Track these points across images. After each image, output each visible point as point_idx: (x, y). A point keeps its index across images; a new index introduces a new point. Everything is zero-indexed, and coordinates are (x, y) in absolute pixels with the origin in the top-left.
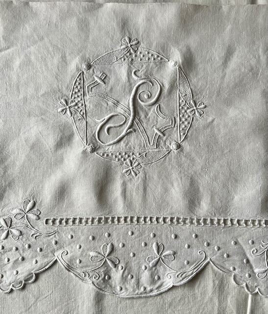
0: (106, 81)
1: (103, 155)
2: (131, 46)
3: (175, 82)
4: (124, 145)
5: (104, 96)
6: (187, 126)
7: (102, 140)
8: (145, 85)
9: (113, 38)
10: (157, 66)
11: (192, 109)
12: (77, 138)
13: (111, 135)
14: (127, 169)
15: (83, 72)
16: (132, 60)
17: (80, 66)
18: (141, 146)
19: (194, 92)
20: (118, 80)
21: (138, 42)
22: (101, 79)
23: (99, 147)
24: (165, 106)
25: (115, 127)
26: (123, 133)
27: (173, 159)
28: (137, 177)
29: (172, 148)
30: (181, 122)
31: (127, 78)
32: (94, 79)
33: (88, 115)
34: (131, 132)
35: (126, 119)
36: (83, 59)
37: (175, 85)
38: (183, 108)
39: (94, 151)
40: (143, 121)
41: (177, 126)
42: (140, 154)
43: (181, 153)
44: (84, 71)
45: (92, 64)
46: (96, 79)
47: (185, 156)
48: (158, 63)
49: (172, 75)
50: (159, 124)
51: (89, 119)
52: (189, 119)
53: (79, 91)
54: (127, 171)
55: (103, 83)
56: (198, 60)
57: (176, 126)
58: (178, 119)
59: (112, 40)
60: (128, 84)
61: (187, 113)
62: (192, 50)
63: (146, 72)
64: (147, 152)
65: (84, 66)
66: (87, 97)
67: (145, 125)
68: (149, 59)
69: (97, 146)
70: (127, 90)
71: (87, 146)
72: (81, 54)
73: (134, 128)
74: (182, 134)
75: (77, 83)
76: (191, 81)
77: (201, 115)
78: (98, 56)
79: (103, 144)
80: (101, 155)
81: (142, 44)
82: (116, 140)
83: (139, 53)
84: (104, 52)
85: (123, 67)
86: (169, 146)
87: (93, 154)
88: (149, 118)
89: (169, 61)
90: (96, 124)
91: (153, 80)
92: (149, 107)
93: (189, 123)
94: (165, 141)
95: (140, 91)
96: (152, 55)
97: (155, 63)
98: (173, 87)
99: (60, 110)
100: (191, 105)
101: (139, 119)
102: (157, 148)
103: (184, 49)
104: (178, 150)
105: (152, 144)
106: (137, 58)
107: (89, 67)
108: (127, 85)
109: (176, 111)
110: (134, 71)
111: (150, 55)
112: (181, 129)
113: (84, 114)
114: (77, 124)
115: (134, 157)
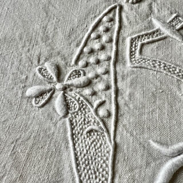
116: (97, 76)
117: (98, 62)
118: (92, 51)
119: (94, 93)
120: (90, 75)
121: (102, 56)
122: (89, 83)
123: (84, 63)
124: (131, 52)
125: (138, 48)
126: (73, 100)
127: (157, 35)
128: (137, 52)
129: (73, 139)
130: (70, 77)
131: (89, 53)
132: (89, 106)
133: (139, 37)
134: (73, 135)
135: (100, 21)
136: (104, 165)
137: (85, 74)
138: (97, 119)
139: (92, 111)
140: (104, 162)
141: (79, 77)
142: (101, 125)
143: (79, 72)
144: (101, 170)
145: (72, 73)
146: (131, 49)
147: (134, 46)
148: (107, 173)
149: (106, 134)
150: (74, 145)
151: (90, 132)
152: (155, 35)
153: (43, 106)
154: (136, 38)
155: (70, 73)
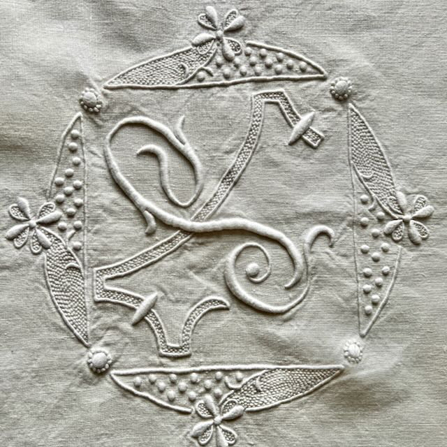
0: (300, 147)
1: (75, 138)
2: (406, 222)
3: (297, 357)
4: (107, 203)
5: (252, 142)
6: (164, 396)
7: (121, 134)
8: (287, 264)
9: (429, 168)
10: (347, 300)
11: (215, 410)
12: (126, 60)
13: (135, 162)
14: (28, 210)
15: (324, 79)
16: (364, 226)
17: (341, 70)
18: (103, 252)
19: (269, 415)
20: (302, 183)
21: (417, 244)
22: (305, 132)
23: (99, 127)
24: (224, 326)
25: (161, 174)
26: (142, 200)
27: (60, 352)
28: (6, 243)
29: (93, 349)
30: (174, 376)
31: (307, 210)
32: (304, 111)
33: (197, 94)
34: (145, 222)
35: (185, 208)
36: (366, 80)
37: (290, 358)
38: (218, 381)
39: (87, 111)
40: (181, 260)
41: (162, 365)
42: (76, 250)
43: (78, 380)
44: (329, 82)
45: (351, 105)
46: (305, 119)
47: (67, 392)
48: (354, 303)
49: (319, 347)
50: (171, 306)
51: (183, 95)
52: (184, 401)
53: (268, 67)
54: (22, 210)
55: (291, 138)
56: (367, 426)
57: (164, 360)
58: (183, 367)
59: (421, 166)
60: (289, 212)
61: (201, 394)
62: (397, 409)
63: (325, 266)
64: (84, 272)
65: (341, 82)
66: (250, 92)
67: (167, 264)
68: (367, 276)
69: (102, 120)
70: (271, 210)
71: (100, 89)
72: (377, 74)
73: (160, 231)
74: (138, 379)
75: (290, 61)
76: (301, 405)
77: (196, 437)
78: (374, 123)
79: (108, 137)
80: (75, 132)
81: (412, 254)
82: (121, 176)
83: (385, 245)
84: (387, 143)
85: (341, 198)
86: (101, 342)
87: (78, 107)
88: (188, 278)
89: (363, 337)
90: (170, 118)
91: (304, 288)
92: (220, 276)
93: (171, 401)
94: (115, 328)
95: (268, 249)
96: (379, 286)
97: (354, 295)
98: (282, 350)
99: (212, 10)
100: (228, 407)
101: (186, 248)
102: (97, 303)
103: (397, 385)
104: (87, 370)
105: (107, 287)
106: (370, 239)
107: (341, 97)
108: (286, 211)
109: (209, 359)
110: (330, 230)
111: (379, 280)
112: (153, 377)
113: (201, 80)
114: (170, 62)
115: (69, 234)
116: (237, 66)
117: (252, 65)
118: (263, 57)
119: (219, 66)
120: (237, 60)
121: (258, 68)
122: (228, 60)
123: (249, 52)
124: (268, 94)
125: (273, 100)
126: (209, 48)
127: (291, 118)
128: (270, 100)
129: (175, 55)
130: (232, 41)
131: (260, 55)
132: (205, 63)
133: (286, 99)
134: (178, 54)
135: (301, 59)
136: (158, 81)
137: (236, 55)
138: (195, 72)
139: (202, 66)
140: (161, 81)
141: (233, 49)
142: (190, 76)
143: (239, 49)
144: (154, 79)
145: (235, 42)
146: (271, 93)
147: (275, 95)
148: (153, 84)
149: (184, 80)
150: (170, 57)
151: (183, 68)
152: (292, 116)
153: (200, 24)
154: (284, 96)
155: (236, 40)
